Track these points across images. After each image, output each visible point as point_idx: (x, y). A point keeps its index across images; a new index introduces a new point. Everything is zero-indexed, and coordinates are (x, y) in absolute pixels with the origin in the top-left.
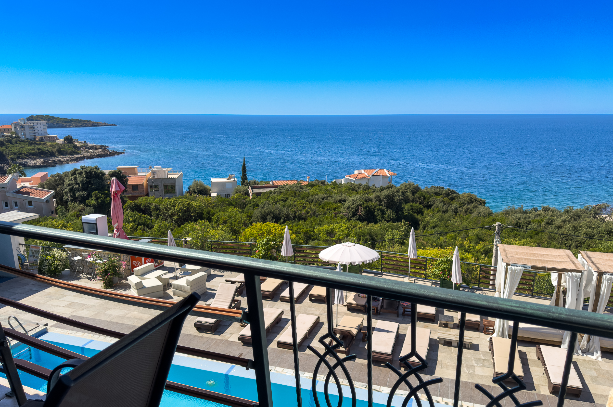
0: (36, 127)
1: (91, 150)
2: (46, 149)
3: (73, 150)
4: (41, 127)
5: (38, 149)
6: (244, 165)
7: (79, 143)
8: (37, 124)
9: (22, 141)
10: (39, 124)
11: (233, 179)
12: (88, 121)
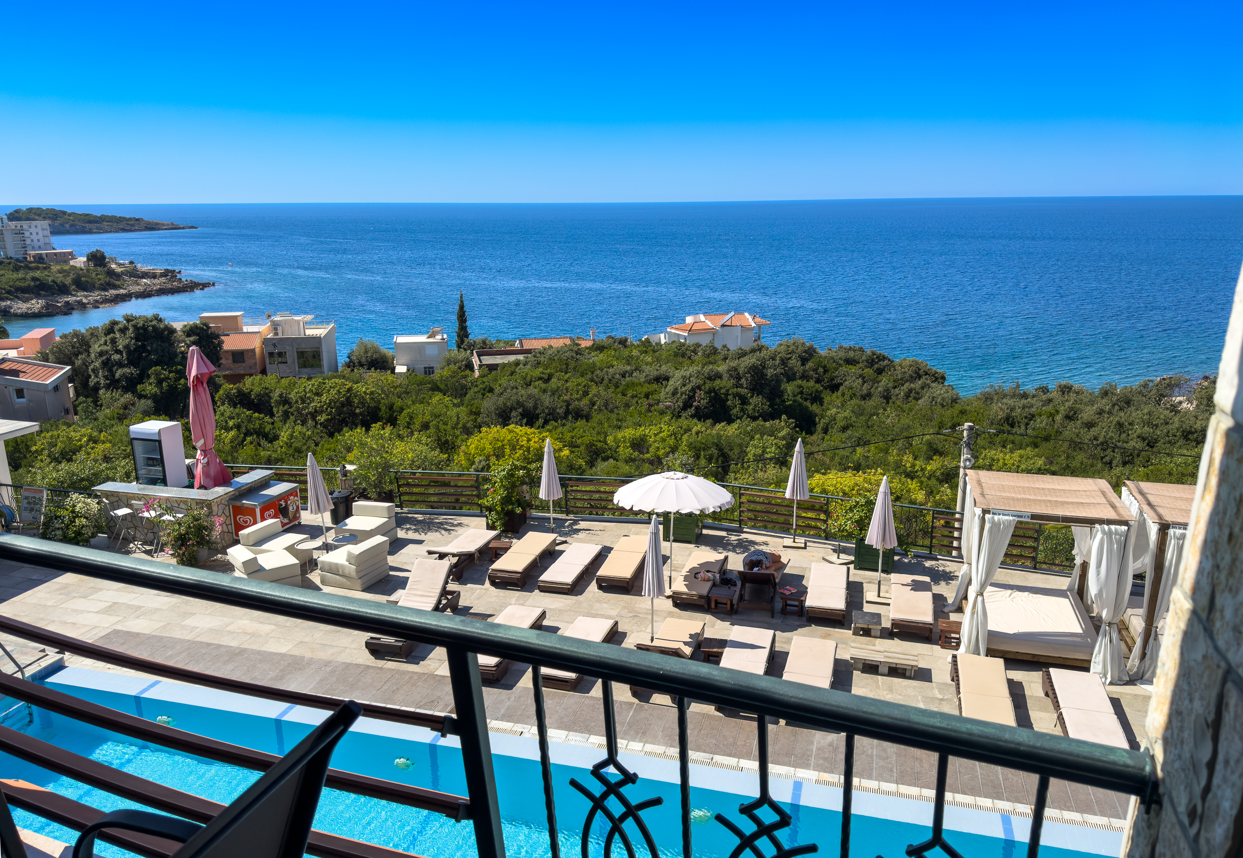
0: (27, 234)
1: (144, 280)
2: (50, 279)
3: (108, 279)
4: (37, 234)
5: (34, 279)
6: (462, 307)
7: (119, 265)
8: (30, 227)
10: (33, 227)
11: (439, 337)
12: (137, 220)
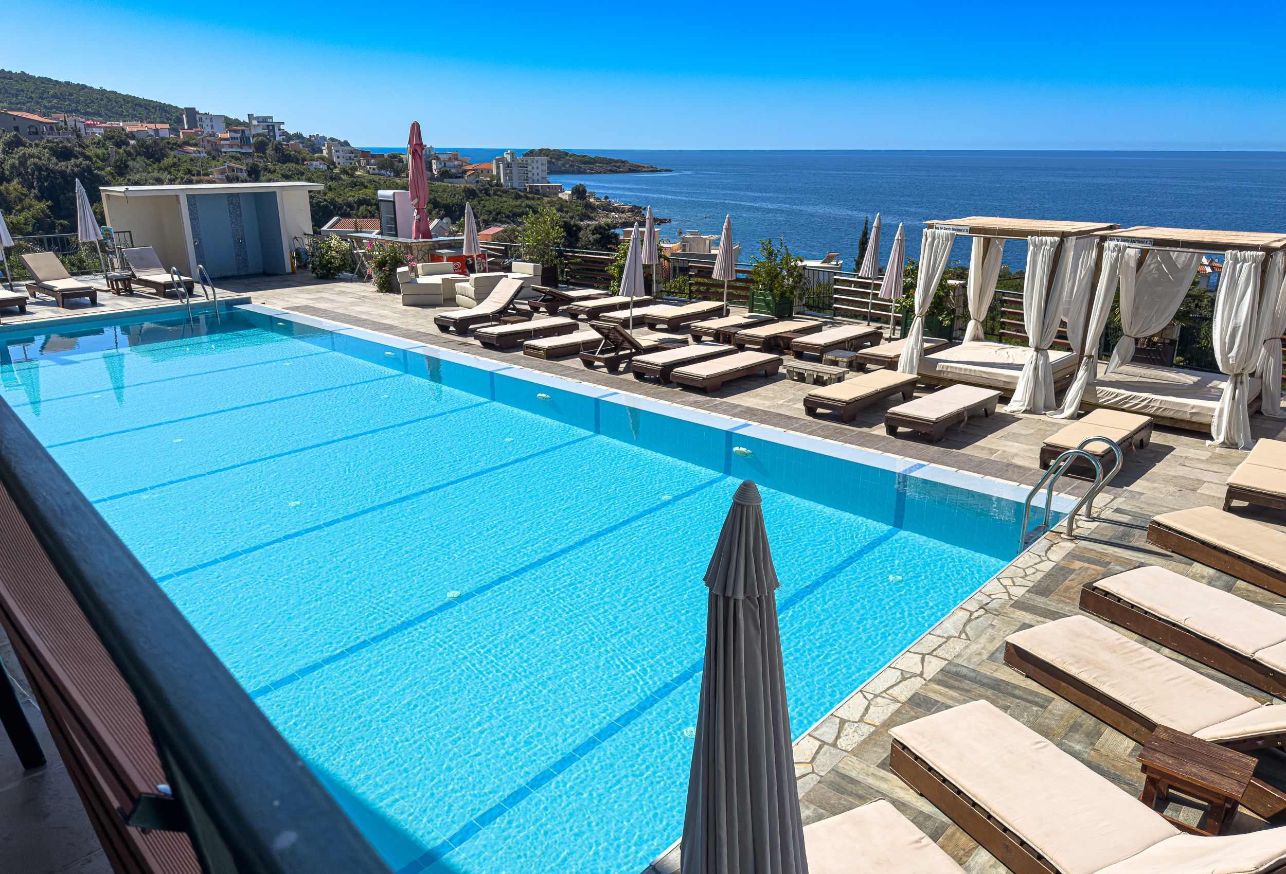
0: (530, 168)
1: (614, 214)
3: (584, 211)
4: (538, 168)
7: (597, 199)
8: (533, 162)
9: (505, 192)
11: (834, 263)
12: (623, 162)
